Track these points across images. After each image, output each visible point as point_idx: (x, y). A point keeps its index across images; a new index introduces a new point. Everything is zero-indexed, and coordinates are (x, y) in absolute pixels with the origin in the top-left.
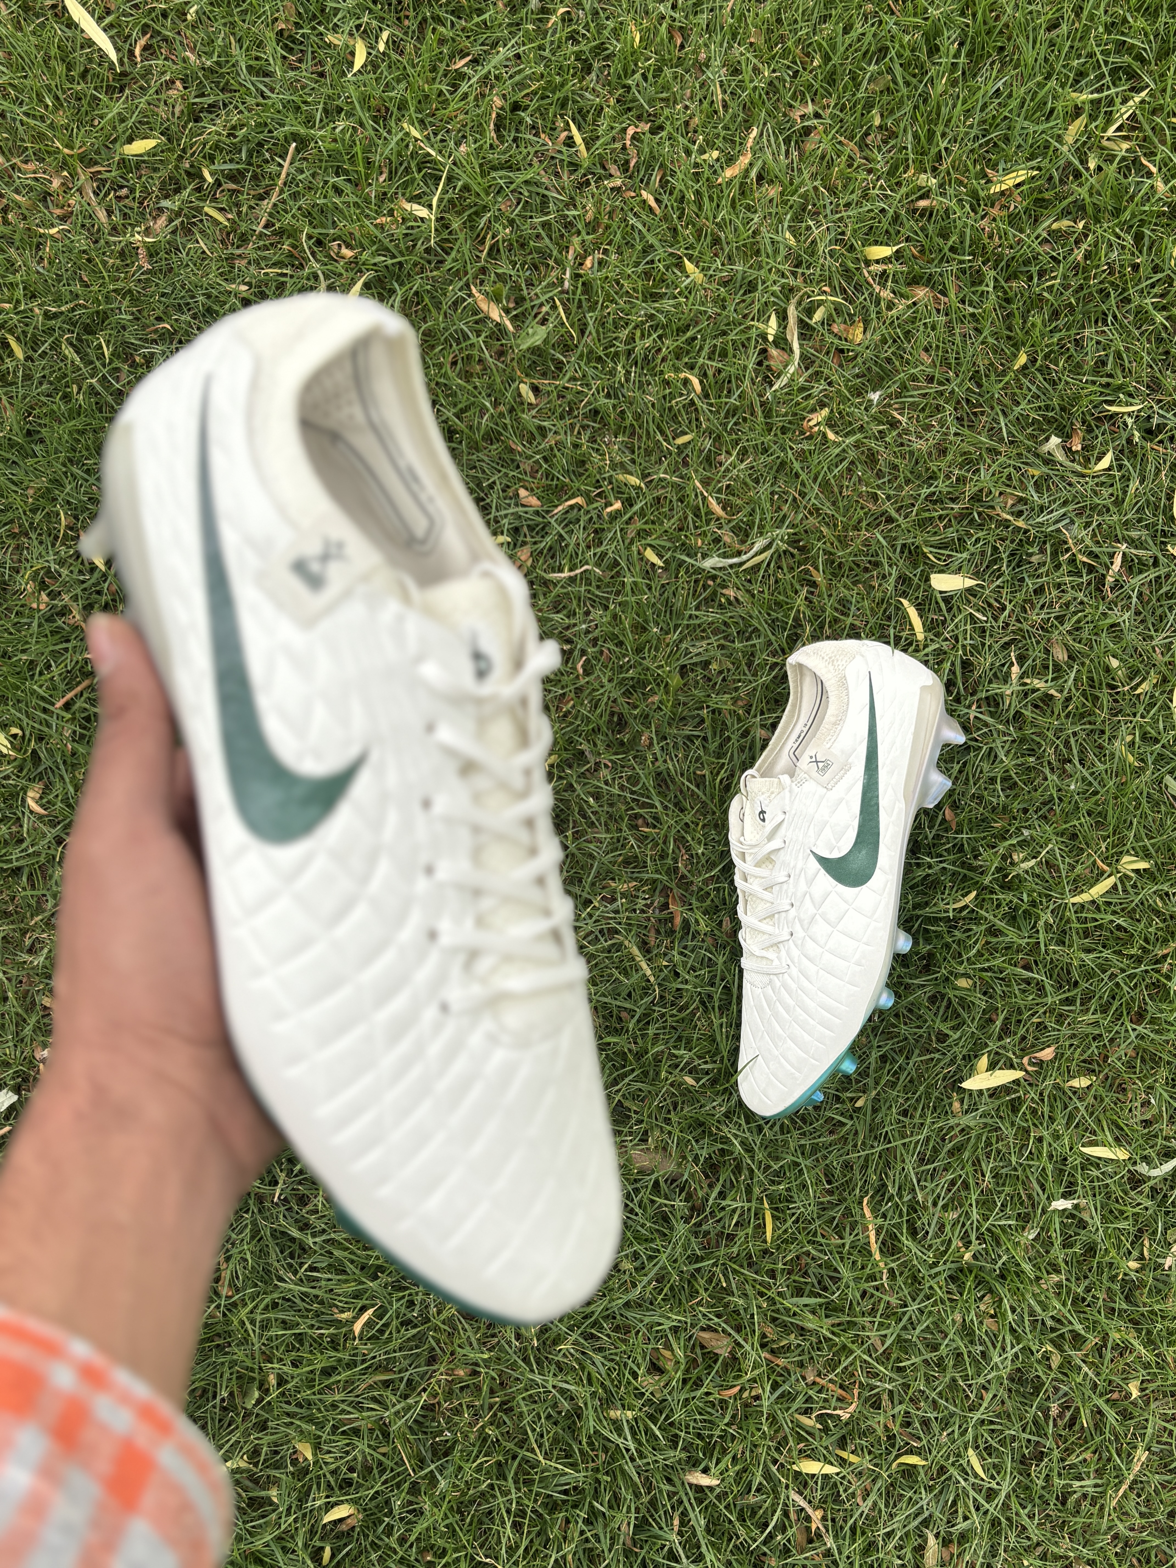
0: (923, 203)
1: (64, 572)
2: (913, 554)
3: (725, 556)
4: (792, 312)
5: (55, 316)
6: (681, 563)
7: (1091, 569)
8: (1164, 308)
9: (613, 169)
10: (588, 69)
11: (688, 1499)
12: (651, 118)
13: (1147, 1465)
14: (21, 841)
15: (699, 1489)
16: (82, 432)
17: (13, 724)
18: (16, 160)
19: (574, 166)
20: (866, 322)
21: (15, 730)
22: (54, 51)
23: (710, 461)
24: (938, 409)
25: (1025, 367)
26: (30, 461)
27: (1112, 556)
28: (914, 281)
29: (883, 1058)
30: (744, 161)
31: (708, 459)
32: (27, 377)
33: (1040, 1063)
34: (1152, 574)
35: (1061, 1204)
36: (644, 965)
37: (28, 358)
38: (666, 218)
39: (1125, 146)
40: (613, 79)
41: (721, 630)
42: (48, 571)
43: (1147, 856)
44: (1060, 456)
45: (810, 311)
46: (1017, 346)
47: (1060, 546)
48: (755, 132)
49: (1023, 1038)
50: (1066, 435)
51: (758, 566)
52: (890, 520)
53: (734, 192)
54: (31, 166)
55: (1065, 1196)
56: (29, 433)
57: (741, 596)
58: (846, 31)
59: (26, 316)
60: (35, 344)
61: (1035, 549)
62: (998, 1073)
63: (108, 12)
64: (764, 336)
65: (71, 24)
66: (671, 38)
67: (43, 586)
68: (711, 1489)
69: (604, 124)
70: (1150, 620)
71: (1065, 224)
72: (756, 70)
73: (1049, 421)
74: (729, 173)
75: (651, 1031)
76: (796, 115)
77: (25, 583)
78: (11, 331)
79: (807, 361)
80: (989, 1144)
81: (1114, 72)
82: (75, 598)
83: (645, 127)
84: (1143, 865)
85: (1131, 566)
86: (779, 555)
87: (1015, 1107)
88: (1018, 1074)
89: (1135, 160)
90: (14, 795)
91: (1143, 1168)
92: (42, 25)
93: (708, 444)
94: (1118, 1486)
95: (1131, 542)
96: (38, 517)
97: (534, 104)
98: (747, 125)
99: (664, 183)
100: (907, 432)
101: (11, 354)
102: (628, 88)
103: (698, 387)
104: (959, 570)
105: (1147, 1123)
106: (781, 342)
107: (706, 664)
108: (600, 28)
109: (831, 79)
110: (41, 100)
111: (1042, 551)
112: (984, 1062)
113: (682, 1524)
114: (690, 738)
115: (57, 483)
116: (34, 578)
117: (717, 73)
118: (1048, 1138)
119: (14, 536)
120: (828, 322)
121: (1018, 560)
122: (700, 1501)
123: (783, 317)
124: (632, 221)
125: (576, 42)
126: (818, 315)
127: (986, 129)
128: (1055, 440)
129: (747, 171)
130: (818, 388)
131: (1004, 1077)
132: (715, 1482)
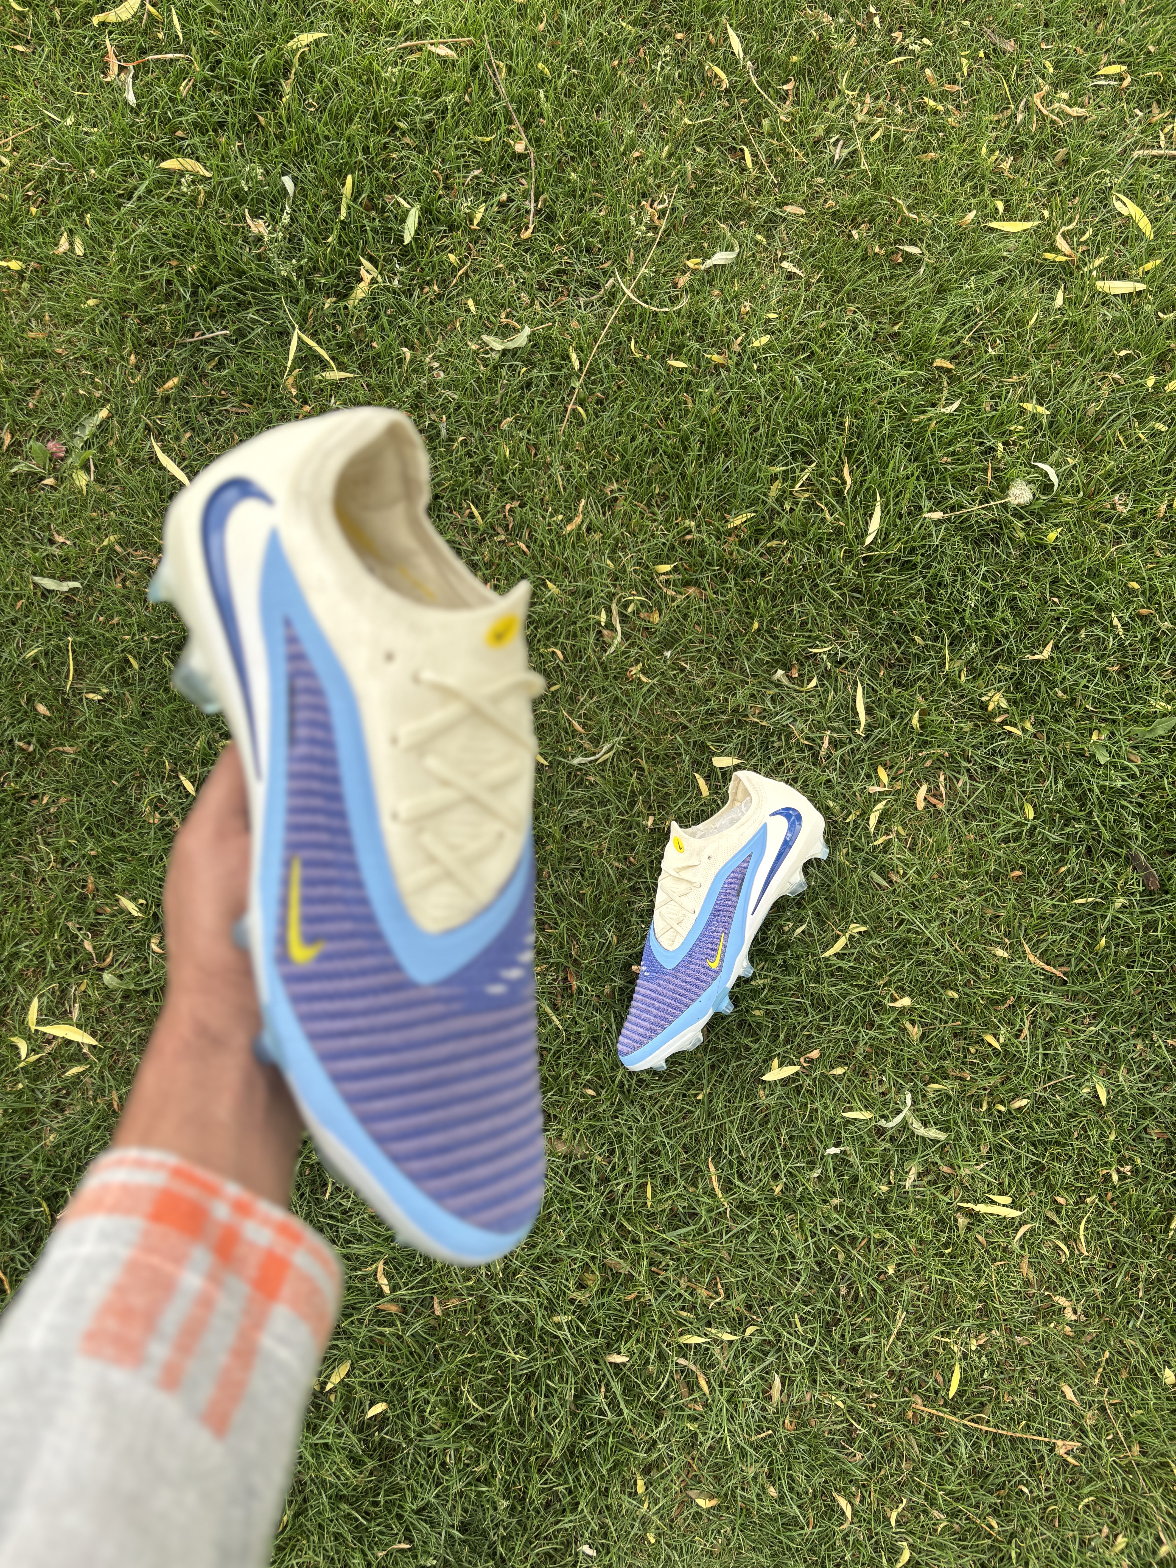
0: (688, 537)
1: (170, 798)
2: (702, 747)
3: (586, 756)
4: (614, 607)
5: (158, 641)
6: (560, 762)
7: (811, 748)
8: (840, 588)
9: (499, 530)
10: (479, 472)
11: (609, 1373)
12: (520, 498)
13: (907, 1321)
14: (148, 972)
15: (616, 1366)
16: (177, 711)
17: (140, 897)
18: (130, 550)
19: (475, 530)
20: (660, 611)
21: (141, 901)
22: (152, 484)
23: (572, 699)
24: (709, 659)
25: (759, 630)
26: (145, 731)
27: (822, 738)
28: (687, 584)
29: (713, 1067)
30: (578, 520)
31: (571, 698)
32: (141, 680)
33: (811, 1061)
34: (849, 747)
35: (832, 1151)
36: (554, 1018)
37: (141, 668)
38: (534, 557)
39: (807, 495)
40: (495, 476)
41: (588, 802)
42: (159, 798)
43: (865, 923)
44: (785, 681)
45: (626, 606)
46: (752, 618)
47: (789, 735)
48: (583, 502)
49: (799, 1045)
50: (787, 668)
51: (605, 762)
52: (685, 727)
53: (573, 538)
54: (139, 553)
55: (837, 1145)
56: (143, 714)
57: (598, 779)
58: (633, 439)
59: (140, 642)
60: (145, 659)
61: (775, 739)
62: (785, 1068)
63: (184, 459)
64: (599, 623)
65: (162, 468)
66: (528, 451)
67: (156, 808)
68: (624, 1364)
69: (491, 502)
70: (851, 776)
71: (774, 543)
72: (581, 465)
73: (777, 661)
74: (569, 528)
75: (561, 1061)
76: (608, 491)
77: (145, 807)
78: (130, 653)
79: (626, 636)
80: (784, 1116)
81: (793, 454)
82: (177, 814)
83: (516, 504)
84: (863, 929)
85: (835, 744)
86: (618, 754)
87: (798, 1089)
88: (797, 1068)
89: (814, 503)
90: (142, 943)
91: (883, 1123)
92: (144, 470)
93: (570, 689)
94: (889, 1336)
95: (833, 729)
96: (151, 766)
97: (447, 495)
98: (579, 498)
99: (530, 536)
100: (690, 673)
101: (131, 666)
102: (504, 481)
103: (561, 656)
104: (730, 754)
105: (883, 1094)
106: (610, 626)
107: (580, 824)
108: (485, 448)
109: (627, 468)
110: (144, 513)
111: (780, 739)
112: (776, 1062)
113: (607, 1391)
114: (573, 870)
115: (163, 743)
116: (150, 804)
117: (557, 470)
118: (820, 1108)
119: (136, 778)
120: (637, 612)
121: (765, 745)
122: (616, 1374)
123: (609, 611)
124: (513, 560)
125: (471, 457)
126: (630, 609)
127: (722, 489)
128: (780, 672)
129: (580, 527)
130: (634, 651)
131: (789, 1071)
132: (625, 1359)
